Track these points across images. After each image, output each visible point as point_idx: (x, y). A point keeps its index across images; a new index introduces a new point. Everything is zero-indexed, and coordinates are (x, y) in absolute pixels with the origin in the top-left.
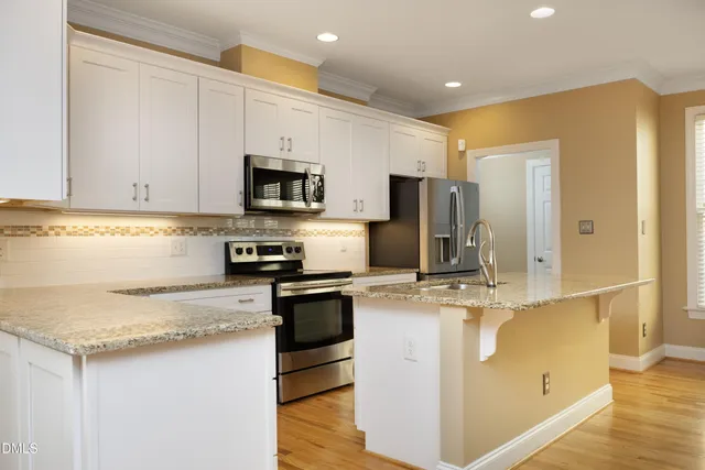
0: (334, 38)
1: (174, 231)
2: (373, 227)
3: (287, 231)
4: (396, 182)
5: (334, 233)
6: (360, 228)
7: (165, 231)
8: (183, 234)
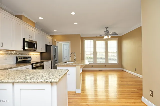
0: (42, 19)
1: (4, 54)
2: (41, 53)
3: (27, 54)
4: (46, 45)
5: (35, 54)
6: (39, 53)
7: (2, 54)
8: (6, 55)
